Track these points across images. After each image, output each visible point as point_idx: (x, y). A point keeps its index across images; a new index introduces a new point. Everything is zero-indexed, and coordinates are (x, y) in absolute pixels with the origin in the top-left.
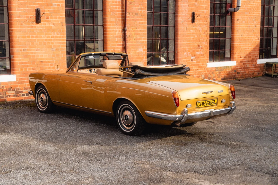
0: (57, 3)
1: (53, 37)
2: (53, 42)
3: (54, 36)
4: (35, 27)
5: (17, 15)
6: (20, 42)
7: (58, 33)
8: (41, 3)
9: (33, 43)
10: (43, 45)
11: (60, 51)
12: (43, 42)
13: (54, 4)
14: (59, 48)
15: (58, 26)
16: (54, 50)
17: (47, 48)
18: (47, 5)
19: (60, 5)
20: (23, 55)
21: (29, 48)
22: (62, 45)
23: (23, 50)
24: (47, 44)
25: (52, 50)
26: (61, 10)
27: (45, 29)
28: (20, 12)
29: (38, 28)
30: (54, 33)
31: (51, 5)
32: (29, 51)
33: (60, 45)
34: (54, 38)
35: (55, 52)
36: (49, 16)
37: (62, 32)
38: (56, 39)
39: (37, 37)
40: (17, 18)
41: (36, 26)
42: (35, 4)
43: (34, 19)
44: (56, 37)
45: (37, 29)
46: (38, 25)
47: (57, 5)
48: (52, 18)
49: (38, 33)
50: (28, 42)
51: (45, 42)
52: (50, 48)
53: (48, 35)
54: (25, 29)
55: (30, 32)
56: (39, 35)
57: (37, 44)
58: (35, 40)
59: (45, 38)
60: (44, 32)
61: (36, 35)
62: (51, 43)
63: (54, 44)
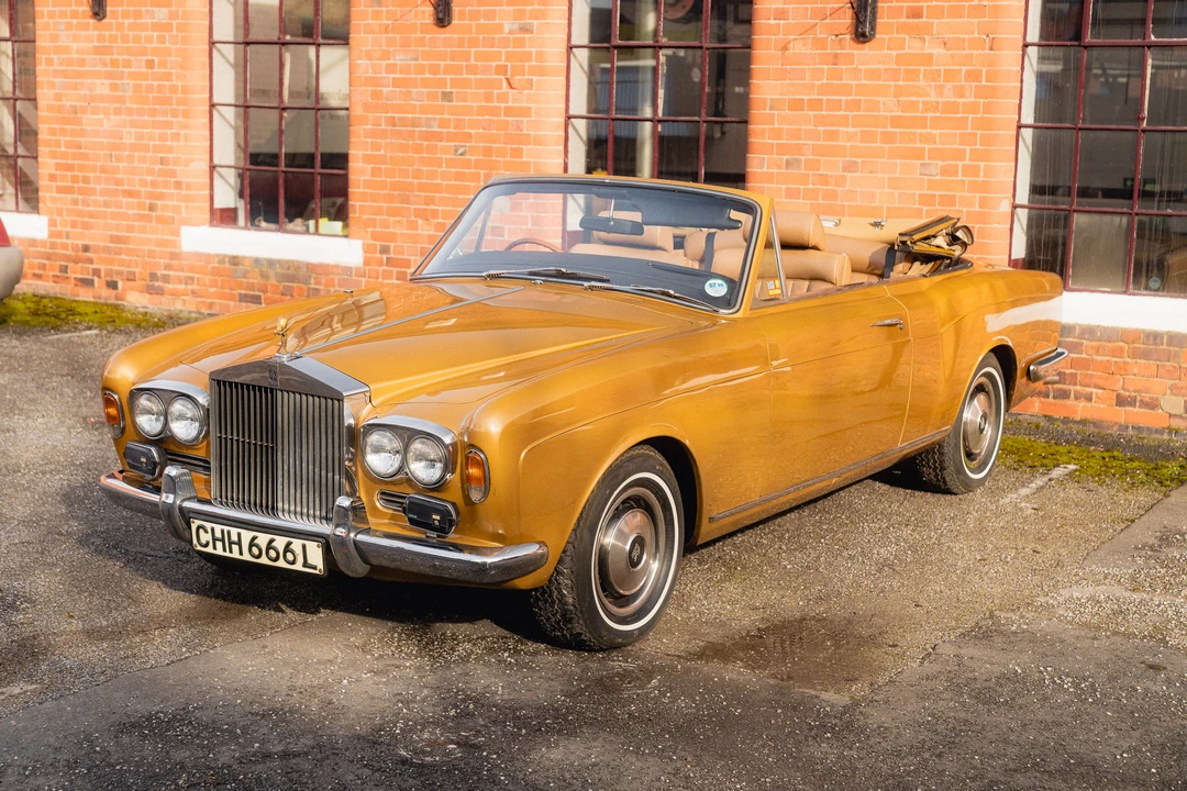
1: (936, 107)
2: (929, 134)
3: (937, 103)
4: (850, 59)
5: (774, 6)
6: (776, 126)
7: (963, 87)
9: (832, 136)
10: (878, 144)
11: (966, 179)
12: (880, 130)
14: (960, 164)
15: (966, 52)
16: (934, 171)
17: (898, 161)
20: (784, 186)
21: (811, 157)
22: (978, 147)
23: (788, 164)
24: (900, 142)
25: (923, 171)
27: (895, 67)
29: (863, 64)
30: (942, 87)
32: (812, 170)
33: (968, 148)
34: (938, 114)
35: (935, 181)
36: (925, 4)
37: (984, 83)
38: (950, 119)
39: (855, 105)
40: (772, 22)
41: (853, 54)
43: (847, 19)
44: (952, 107)
45: (856, 70)
46: (866, 51)
48: (935, 12)
49: (861, 85)
50: (812, 127)
51: (890, 129)
52: (914, 161)
53: (909, 99)
54: (803, 70)
55: (825, 81)
56: (863, 98)
57: (850, 137)
58: (844, 121)
59: (893, 111)
60: (892, 83)
61: (850, 98)
62: (921, 135)
63: (935, 143)
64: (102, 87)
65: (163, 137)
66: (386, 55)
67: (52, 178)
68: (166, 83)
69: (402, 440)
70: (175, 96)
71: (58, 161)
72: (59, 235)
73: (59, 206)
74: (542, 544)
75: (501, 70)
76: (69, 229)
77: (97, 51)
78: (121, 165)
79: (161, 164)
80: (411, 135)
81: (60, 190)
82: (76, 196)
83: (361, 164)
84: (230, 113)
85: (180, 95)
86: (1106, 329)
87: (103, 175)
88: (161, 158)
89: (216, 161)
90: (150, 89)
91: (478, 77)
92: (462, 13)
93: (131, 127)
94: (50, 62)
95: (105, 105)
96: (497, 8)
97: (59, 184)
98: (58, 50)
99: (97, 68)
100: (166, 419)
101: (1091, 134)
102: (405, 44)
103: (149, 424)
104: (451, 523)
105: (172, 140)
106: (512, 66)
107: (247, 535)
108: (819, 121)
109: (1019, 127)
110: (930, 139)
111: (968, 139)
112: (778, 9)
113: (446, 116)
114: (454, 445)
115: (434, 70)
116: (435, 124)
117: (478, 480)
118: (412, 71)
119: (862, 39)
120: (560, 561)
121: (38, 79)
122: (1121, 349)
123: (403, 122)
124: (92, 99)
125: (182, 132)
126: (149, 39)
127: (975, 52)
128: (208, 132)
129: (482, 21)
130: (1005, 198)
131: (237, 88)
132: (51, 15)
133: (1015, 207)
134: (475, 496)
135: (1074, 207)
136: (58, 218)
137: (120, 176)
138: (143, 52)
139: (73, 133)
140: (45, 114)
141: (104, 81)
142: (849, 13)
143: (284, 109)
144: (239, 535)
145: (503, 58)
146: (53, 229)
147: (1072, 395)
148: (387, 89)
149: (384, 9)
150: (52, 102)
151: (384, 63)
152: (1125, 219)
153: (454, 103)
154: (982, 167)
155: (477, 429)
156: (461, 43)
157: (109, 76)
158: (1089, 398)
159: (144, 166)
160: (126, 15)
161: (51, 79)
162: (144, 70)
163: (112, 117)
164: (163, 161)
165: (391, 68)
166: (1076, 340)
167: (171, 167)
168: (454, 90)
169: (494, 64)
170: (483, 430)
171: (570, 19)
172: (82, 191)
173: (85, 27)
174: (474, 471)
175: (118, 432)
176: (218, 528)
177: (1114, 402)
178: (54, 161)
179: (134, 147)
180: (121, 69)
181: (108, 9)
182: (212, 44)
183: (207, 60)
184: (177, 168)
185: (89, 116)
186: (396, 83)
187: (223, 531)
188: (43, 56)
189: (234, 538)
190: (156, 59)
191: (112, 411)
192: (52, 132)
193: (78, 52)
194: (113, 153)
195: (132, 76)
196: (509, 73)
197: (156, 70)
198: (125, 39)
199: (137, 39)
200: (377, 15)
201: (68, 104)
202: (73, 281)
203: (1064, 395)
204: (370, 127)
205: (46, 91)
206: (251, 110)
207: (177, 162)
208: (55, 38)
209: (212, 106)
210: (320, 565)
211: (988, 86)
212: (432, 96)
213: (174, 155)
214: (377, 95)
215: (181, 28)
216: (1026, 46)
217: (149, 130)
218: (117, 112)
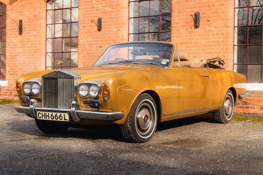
0: (220, 3)
1: (214, 42)
2: (213, 48)
5: (176, 21)
7: (220, 37)
8: (202, 5)
9: (190, 50)
10: (201, 51)
11: (222, 58)
12: (201, 48)
13: (217, 4)
14: (221, 54)
15: (221, 29)
16: (214, 57)
17: (206, 55)
18: (209, 6)
19: (224, 4)
22: (225, 50)
24: (206, 51)
25: (212, 57)
26: (225, 10)
27: (204, 33)
28: (179, 18)
29: (197, 33)
30: (215, 37)
31: (214, 6)
33: (222, 51)
34: (215, 44)
36: (211, 19)
37: (225, 36)
38: (218, 44)
39: (195, 43)
40: (175, 25)
41: (194, 31)
42: (195, 8)
43: (193, 23)
44: (218, 42)
45: (195, 35)
46: (197, 30)
47: (220, 5)
48: (213, 20)
49: (196, 38)
50: (186, 48)
51: (204, 48)
52: (209, 55)
53: (208, 40)
54: (183, 36)
55: (188, 38)
56: (197, 41)
57: (194, 50)
58: (193, 46)
59: (204, 43)
60: (204, 37)
61: (194, 41)
62: (211, 48)
63: (214, 50)
64: (21, 50)
65: (35, 61)
66: (86, 38)
67: (9, 72)
68: (36, 48)
69: (88, 87)
70: (38, 51)
71: (10, 68)
72: (10, 85)
73: (10, 78)
74: (122, 112)
75: (113, 40)
76: (12, 83)
77: (20, 42)
78: (25, 68)
79: (34, 67)
80: (92, 56)
81: (11, 74)
82: (14, 76)
83: (81, 64)
84: (50, 55)
85: (39, 51)
86: (257, 91)
87: (21, 70)
88: (34, 65)
89: (47, 66)
90: (32, 50)
91: (108, 42)
92: (104, 28)
93: (27, 59)
94: (9, 45)
95: (22, 54)
96: (112, 26)
97: (10, 73)
98: (11, 43)
99: (20, 46)
100: (31, 90)
101: (251, 46)
102: (91, 36)
103: (27, 91)
104: (100, 105)
105: (37, 61)
106: (115, 39)
107: (50, 114)
108: (187, 47)
109: (234, 46)
110: (213, 49)
111: (222, 49)
112: (177, 22)
113: (100, 51)
114: (101, 87)
115: (98, 41)
116: (98, 53)
117: (107, 95)
118: (93, 42)
119: (196, 27)
120: (127, 118)
121: (6, 49)
122: (261, 96)
123: (90, 53)
124: (19, 53)
125: (39, 59)
126: (32, 39)
127: (223, 29)
128: (45, 59)
129: (108, 29)
130: (232, 62)
131: (52, 48)
132: (10, 35)
133: (234, 64)
134: (106, 98)
135: (248, 63)
136: (10, 81)
137: (25, 70)
138: (31, 41)
139: (14, 61)
140: (8, 57)
141: (21, 49)
142: (193, 22)
143: (63, 53)
144: (48, 114)
145: (114, 37)
146: (9, 83)
147: (250, 107)
148: (87, 46)
149: (86, 28)
150: (10, 54)
151: (86, 40)
152: (260, 66)
153: (102, 48)
154: (226, 55)
155: (106, 83)
156: (104, 34)
157: (23, 47)
158: (254, 108)
159: (30, 67)
160: (27, 33)
161: (9, 49)
162: (31, 46)
163: (23, 57)
164: (35, 66)
165: (88, 41)
166: (250, 94)
167: (36, 67)
168: (102, 45)
169: (111, 39)
170: (108, 83)
171: (129, 28)
172: (16, 74)
173: (18, 37)
174: (106, 92)
175: (20, 94)
176: (43, 113)
177: (260, 109)
178: (9, 68)
179: (28, 63)
180: (25, 46)
181: (23, 32)
182: (46, 39)
183: (45, 42)
184: (38, 67)
185: (18, 57)
186: (89, 44)
187: (44, 113)
188: (8, 44)
189: (47, 115)
190: (33, 43)
191: (18, 89)
192: (9, 61)
193: (16, 42)
194: (23, 65)
195: (28, 47)
196: (115, 40)
197: (33, 45)
198: (26, 39)
199: (29, 39)
200: (84, 30)
201: (13, 54)
202: (13, 95)
203: (248, 107)
204: (83, 55)
205: (8, 52)
206: (55, 53)
207: (38, 66)
208: (10, 40)
209: (46, 53)
210: (68, 119)
211: (226, 36)
212: (97, 47)
213: (37, 65)
214: (84, 48)
215: (39, 36)
216: (235, 27)
217: (31, 59)
218: (24, 55)
